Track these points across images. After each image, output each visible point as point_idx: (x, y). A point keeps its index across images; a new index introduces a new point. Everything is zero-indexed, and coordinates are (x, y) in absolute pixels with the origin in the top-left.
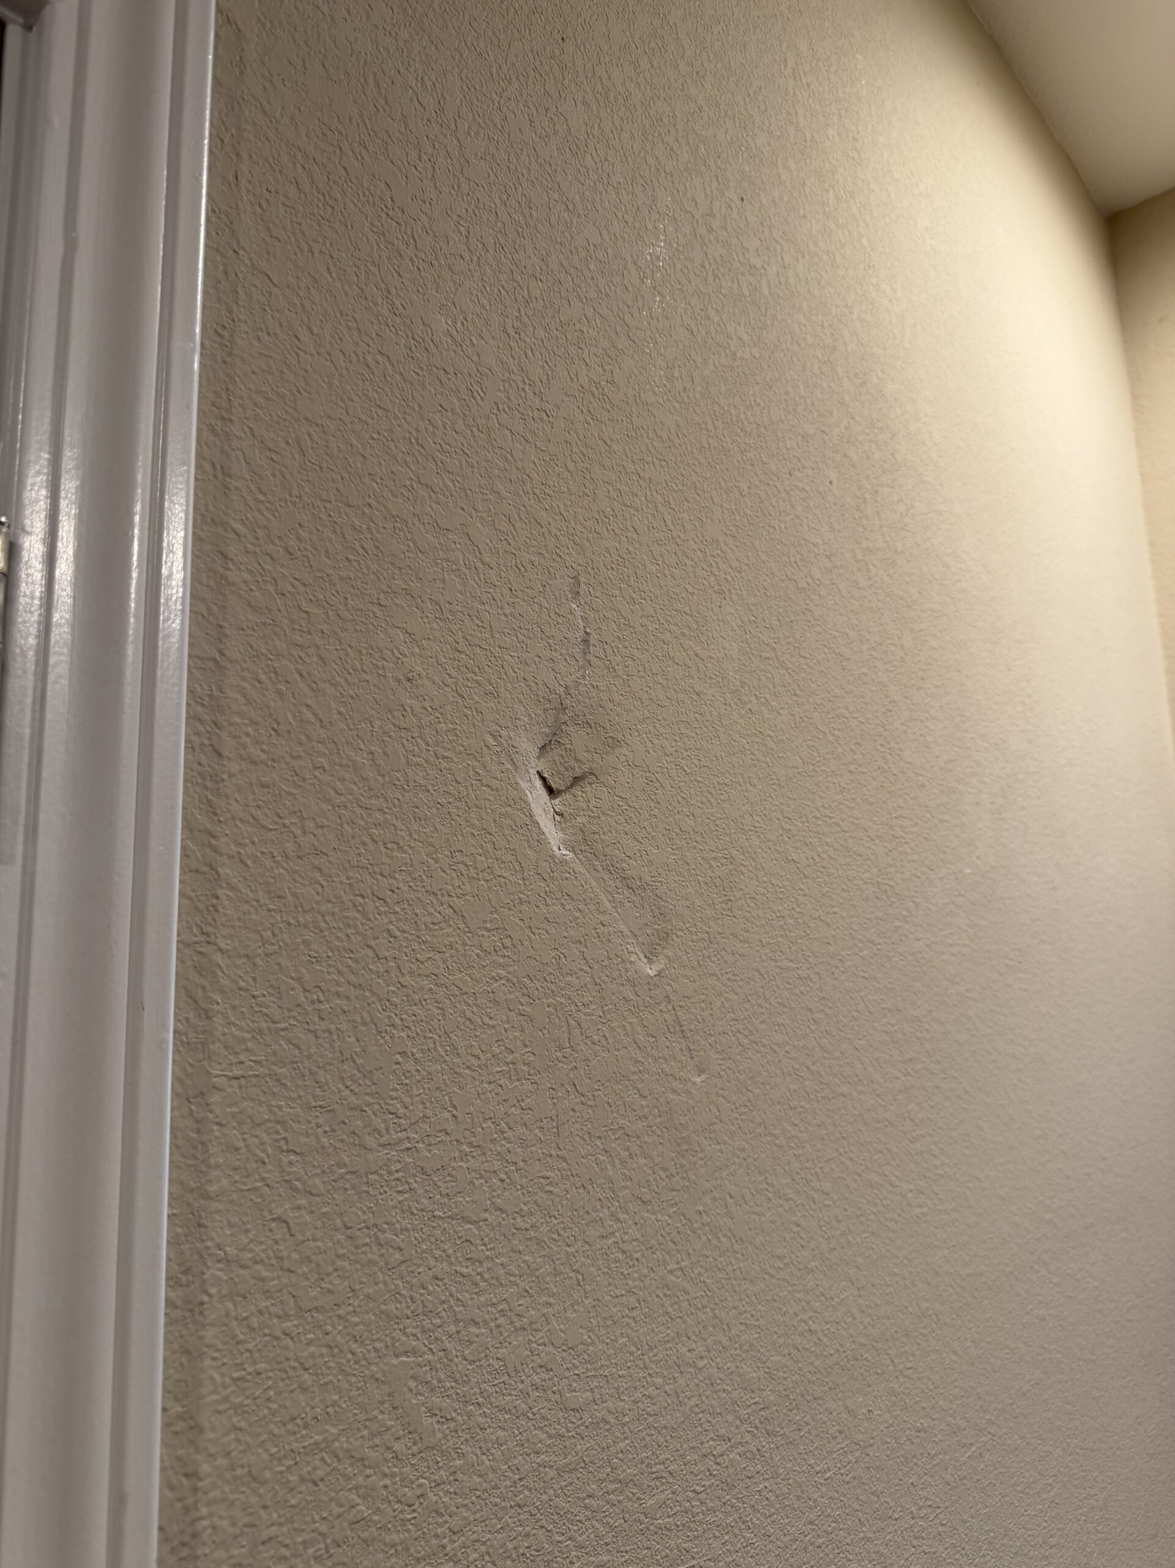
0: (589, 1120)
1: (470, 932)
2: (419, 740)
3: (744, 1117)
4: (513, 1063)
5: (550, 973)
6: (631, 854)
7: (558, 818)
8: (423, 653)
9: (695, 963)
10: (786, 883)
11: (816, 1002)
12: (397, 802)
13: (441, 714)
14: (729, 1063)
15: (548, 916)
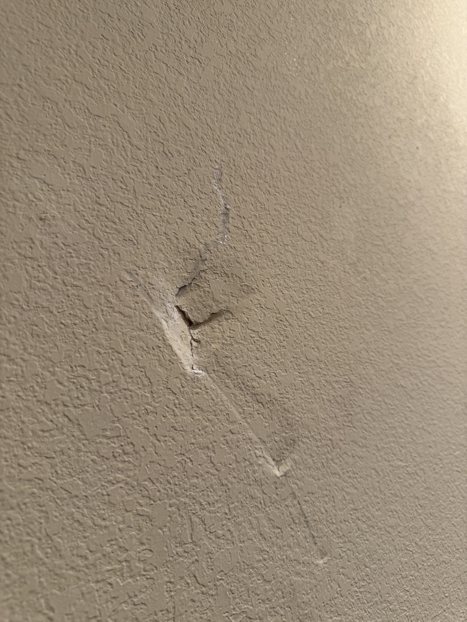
0: (210, 608)
1: (87, 439)
2: (46, 269)
3: (362, 590)
4: (126, 561)
5: (174, 476)
6: (261, 375)
7: (195, 344)
8: (60, 200)
9: (320, 465)
10: (397, 402)
11: (422, 491)
12: (12, 319)
13: (75, 250)
14: (349, 546)
15: (175, 425)
